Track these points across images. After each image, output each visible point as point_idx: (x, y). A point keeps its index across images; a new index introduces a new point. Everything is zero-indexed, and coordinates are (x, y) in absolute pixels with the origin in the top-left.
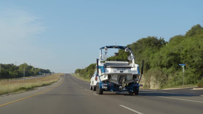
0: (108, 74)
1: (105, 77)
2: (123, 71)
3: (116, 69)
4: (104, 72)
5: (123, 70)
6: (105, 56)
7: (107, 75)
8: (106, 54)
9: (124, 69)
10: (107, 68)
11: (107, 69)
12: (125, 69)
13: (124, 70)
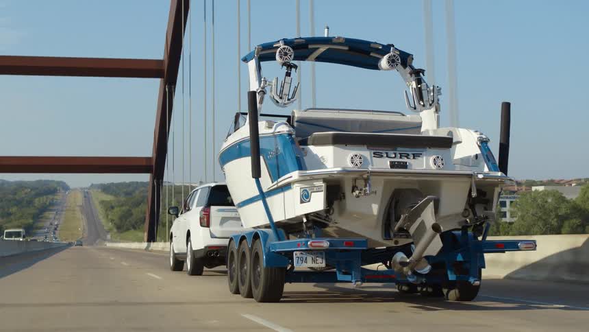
0: (325, 180)
1: (305, 198)
2: (405, 160)
3: (366, 153)
4: (301, 166)
5: (407, 156)
6: (287, 87)
7: (321, 183)
8: (288, 74)
9: (410, 152)
10: (312, 148)
11: (314, 149)
12: (416, 151)
13: (415, 156)
